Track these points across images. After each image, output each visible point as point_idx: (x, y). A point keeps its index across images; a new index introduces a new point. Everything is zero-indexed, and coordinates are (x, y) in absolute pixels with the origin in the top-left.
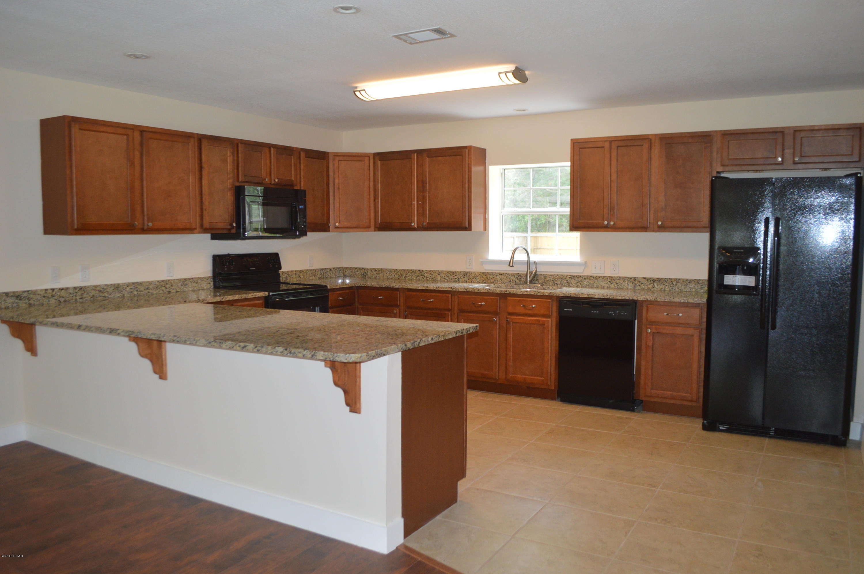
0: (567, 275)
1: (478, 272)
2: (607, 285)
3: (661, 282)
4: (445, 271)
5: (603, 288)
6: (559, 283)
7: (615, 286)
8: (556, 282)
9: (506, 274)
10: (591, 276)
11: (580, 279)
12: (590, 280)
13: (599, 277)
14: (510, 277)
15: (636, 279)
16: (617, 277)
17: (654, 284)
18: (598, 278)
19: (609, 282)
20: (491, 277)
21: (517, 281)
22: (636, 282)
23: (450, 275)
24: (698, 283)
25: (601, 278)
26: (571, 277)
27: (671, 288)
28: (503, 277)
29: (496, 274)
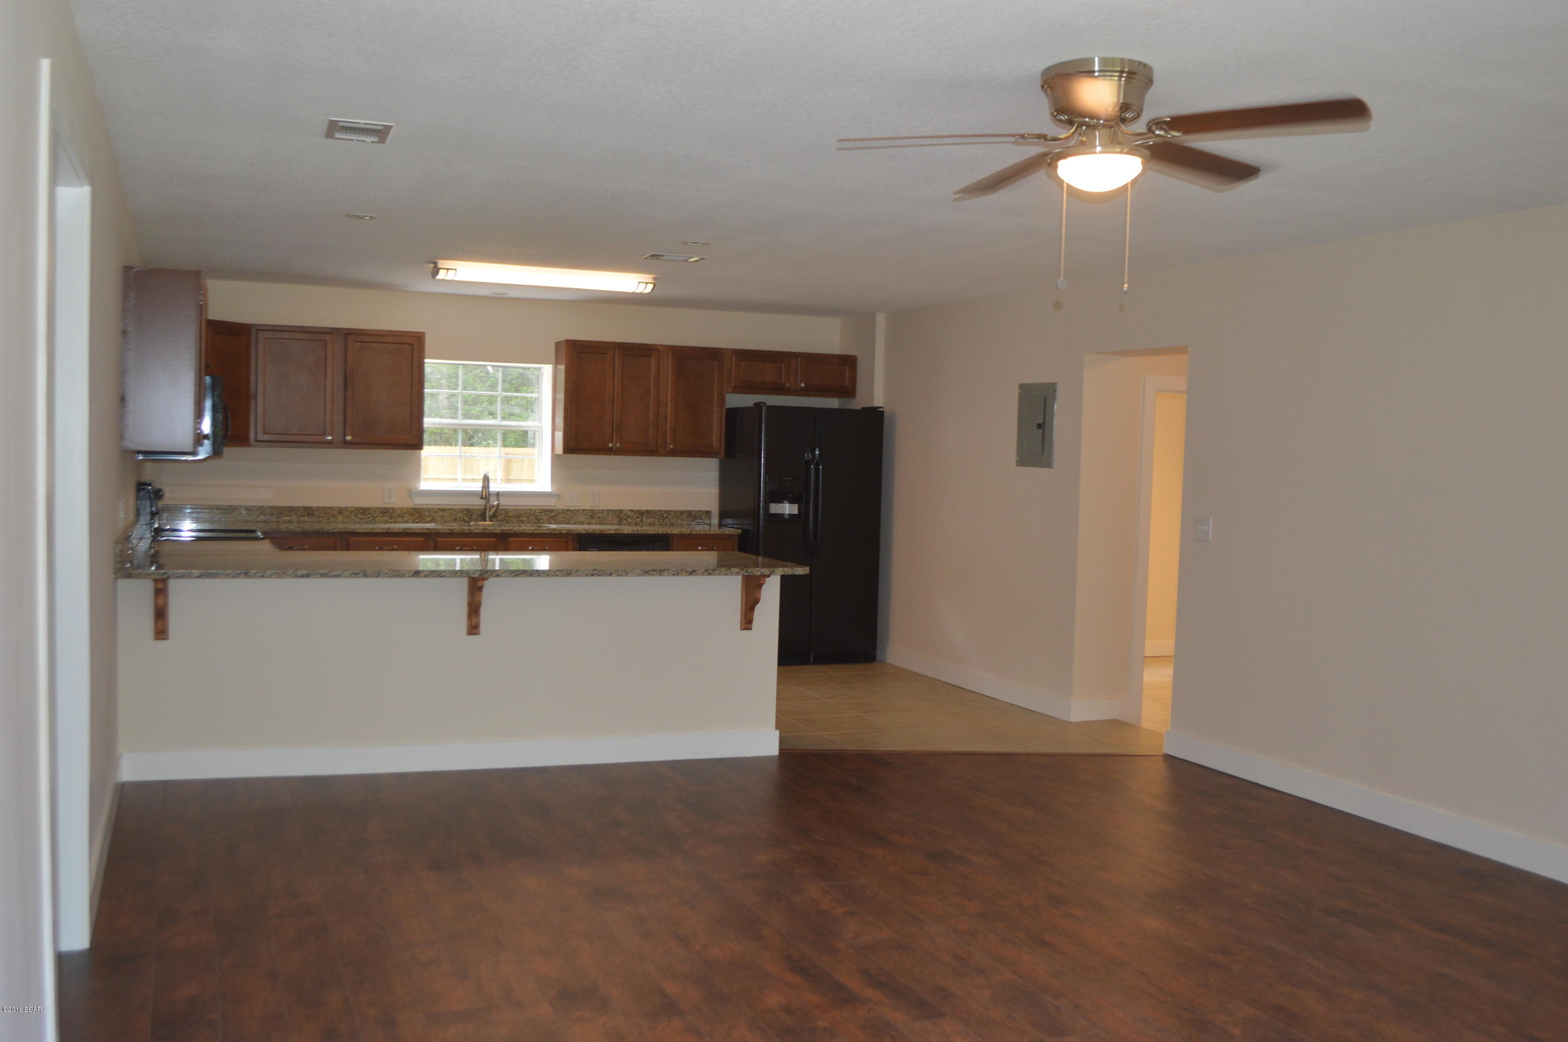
0: (537, 510)
1: (406, 508)
2: (587, 520)
3: (650, 515)
4: (351, 508)
5: (582, 523)
6: (525, 519)
7: (597, 521)
8: (521, 519)
9: (450, 509)
10: (568, 510)
11: (553, 514)
12: (566, 514)
13: (578, 510)
14: (455, 513)
15: (623, 512)
16: (600, 510)
17: (642, 518)
18: (576, 511)
19: (590, 516)
20: (427, 514)
21: (467, 519)
22: (622, 516)
23: (360, 513)
24: (690, 514)
25: (579, 512)
26: (541, 511)
27: (661, 521)
28: (445, 513)
29: (435, 510)
